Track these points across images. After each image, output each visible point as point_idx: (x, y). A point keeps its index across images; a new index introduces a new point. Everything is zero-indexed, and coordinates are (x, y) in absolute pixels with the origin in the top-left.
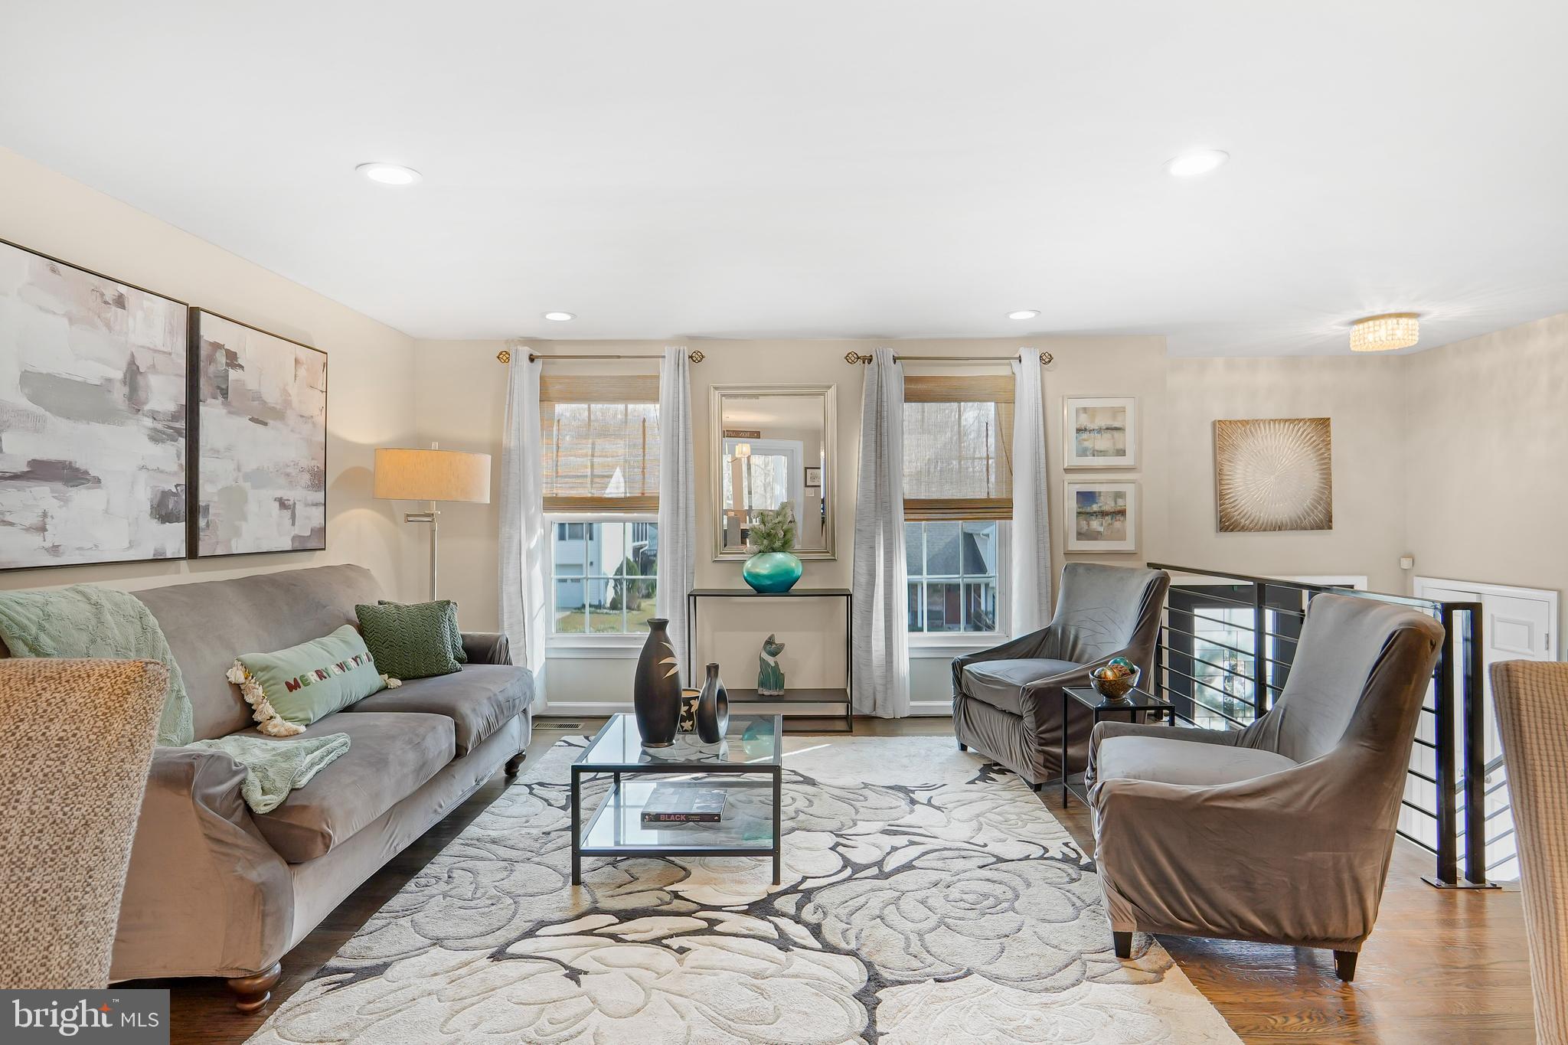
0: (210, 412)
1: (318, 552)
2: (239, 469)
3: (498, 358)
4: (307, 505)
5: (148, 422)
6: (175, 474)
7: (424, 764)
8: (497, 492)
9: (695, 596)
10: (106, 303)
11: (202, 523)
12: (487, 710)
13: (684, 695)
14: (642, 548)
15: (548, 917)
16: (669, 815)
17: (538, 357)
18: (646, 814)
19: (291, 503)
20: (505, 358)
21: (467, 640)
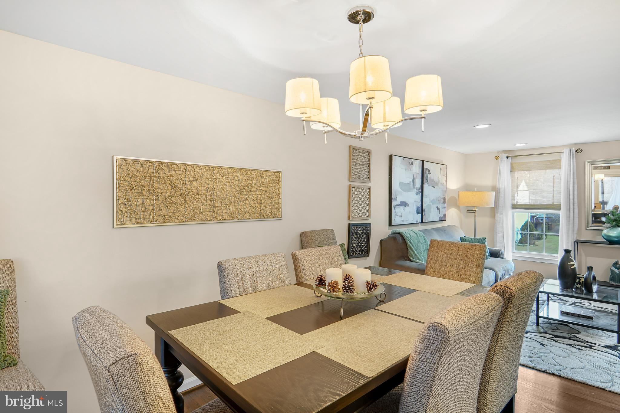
0: (425, 186)
1: (444, 221)
2: (430, 200)
3: (495, 158)
4: (442, 208)
5: (416, 190)
6: (420, 202)
7: (489, 282)
8: (496, 203)
9: (577, 242)
10: (410, 164)
11: (424, 214)
12: (502, 271)
13: (578, 276)
14: (536, 216)
15: (530, 330)
16: (572, 313)
17: (509, 157)
18: (562, 311)
19: (439, 208)
20: (497, 158)
21: (490, 250)
